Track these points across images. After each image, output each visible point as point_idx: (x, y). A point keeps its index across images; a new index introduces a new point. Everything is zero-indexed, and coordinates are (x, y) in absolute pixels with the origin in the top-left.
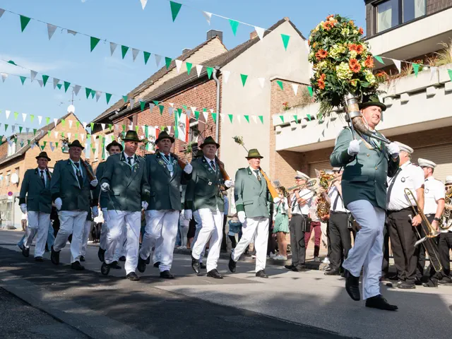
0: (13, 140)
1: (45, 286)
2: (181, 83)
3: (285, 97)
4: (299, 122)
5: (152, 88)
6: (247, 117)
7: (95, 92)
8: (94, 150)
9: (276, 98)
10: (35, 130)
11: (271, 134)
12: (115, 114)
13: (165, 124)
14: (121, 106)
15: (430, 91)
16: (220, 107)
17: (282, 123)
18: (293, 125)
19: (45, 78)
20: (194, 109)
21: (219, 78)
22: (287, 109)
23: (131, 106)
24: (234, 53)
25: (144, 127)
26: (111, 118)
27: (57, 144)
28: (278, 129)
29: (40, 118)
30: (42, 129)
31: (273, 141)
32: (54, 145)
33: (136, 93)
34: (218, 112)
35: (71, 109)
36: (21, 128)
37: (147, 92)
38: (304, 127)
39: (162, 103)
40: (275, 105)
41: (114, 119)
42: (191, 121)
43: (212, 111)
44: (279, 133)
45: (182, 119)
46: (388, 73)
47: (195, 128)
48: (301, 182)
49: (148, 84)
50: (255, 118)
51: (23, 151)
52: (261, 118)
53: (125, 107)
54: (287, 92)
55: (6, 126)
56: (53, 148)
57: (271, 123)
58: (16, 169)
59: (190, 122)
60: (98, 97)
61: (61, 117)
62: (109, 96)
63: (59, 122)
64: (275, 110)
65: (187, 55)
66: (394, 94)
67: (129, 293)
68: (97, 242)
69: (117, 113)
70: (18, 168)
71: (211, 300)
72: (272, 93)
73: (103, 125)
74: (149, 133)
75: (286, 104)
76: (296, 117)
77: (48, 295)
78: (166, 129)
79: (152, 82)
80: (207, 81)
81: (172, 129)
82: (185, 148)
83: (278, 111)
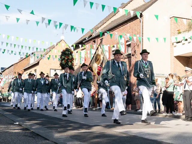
0: (33, 55)
1: (54, 130)
2: (121, 21)
3: (178, 26)
5: (105, 25)
6: (157, 39)
7: (75, 28)
9: (173, 27)
10: (44, 50)
11: (171, 47)
12: (86, 39)
13: (113, 44)
14: (89, 35)
16: (142, 34)
17: (176, 41)
18: (183, 42)
19: (50, 21)
20: (128, 35)
21: (142, 18)
22: (179, 33)
23: (94, 35)
24: (150, 3)
26: (84, 42)
27: (56, 56)
28: (175, 44)
29: (47, 43)
30: (48, 48)
31: (172, 51)
32: (54, 57)
33: (97, 28)
34: (141, 36)
36: (37, 49)
37: (103, 27)
38: (189, 42)
39: (111, 33)
40: (173, 31)
41: (85, 42)
42: (127, 41)
43: (138, 36)
44: (175, 46)
45: (123, 41)
47: (129, 46)
48: (188, 73)
49: (103, 23)
50: (161, 40)
51: (38, 61)
52: (165, 39)
53: (91, 36)
54: (180, 24)
55: (29, 48)
56: (54, 59)
57: (171, 41)
60: (77, 31)
61: (58, 42)
62: (83, 30)
63: (57, 45)
64: (172, 34)
65: (124, 6)
67: (99, 133)
68: (78, 108)
69: (87, 39)
70: (36, 70)
71: (143, 136)
72: (171, 25)
73: (80, 46)
74: (105, 49)
75: (179, 31)
77: (57, 135)
78: (114, 47)
79: (105, 21)
80: (135, 20)
81: (117, 46)
82: (124, 56)
83: (174, 34)
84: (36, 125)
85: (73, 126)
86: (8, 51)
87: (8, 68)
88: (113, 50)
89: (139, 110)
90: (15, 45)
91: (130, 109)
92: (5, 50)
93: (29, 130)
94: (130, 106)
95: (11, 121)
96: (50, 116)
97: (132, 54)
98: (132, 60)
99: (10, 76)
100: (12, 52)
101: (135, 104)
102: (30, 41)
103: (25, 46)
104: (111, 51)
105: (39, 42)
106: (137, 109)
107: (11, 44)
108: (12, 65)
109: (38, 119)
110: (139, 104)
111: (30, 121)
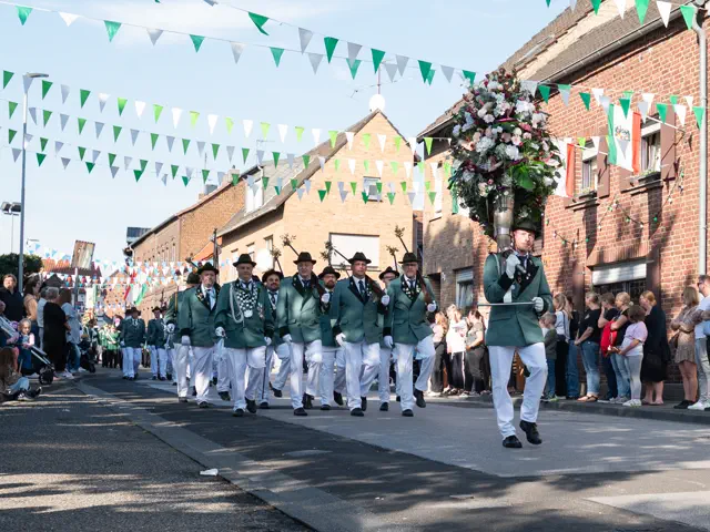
0: (257, 176)
2: (618, 40)
5: (553, 52)
8: (432, 196)
13: (587, 133)
20: (648, 98)
21: (705, 24)
27: (353, 185)
32: (348, 187)
35: (377, 102)
36: (276, 155)
37: (543, 60)
42: (644, 123)
43: (690, 99)
45: (623, 121)
47: (653, 139)
49: (544, 41)
51: (280, 202)
55: (245, 151)
56: (343, 195)
58: (267, 239)
59: (642, 125)
70: (270, 238)
78: (589, 144)
79: (553, 36)
80: (677, 33)
81: (603, 142)
82: (632, 184)
84: (288, 479)
85: (432, 483)
86: (159, 165)
87: (156, 231)
88: (585, 157)
89: (693, 403)
90: (186, 143)
91: (659, 399)
92: (144, 163)
93: (261, 500)
94: (660, 387)
95: (188, 460)
96: (338, 437)
97: (663, 177)
98: (664, 197)
99: (168, 265)
100: (174, 169)
101: (680, 379)
102: (248, 125)
103: (228, 148)
104: (579, 163)
105: (283, 129)
106: (687, 398)
107: (170, 140)
108: (174, 219)
109: (292, 450)
110: (694, 379)
111: (261, 459)
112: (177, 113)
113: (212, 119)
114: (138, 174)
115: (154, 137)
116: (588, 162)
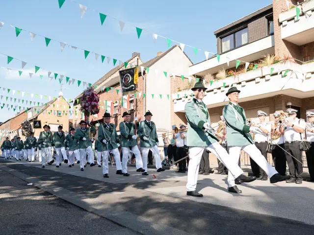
3: (178, 85)
4: (187, 97)
6: (161, 96)
11: (171, 104)
13: (116, 100)
15: (257, 80)
16: (145, 91)
17: (177, 98)
21: (145, 75)
22: (180, 91)
25: (105, 101)
28: (175, 101)
31: (172, 107)
36: (39, 103)
39: (114, 89)
40: (173, 89)
42: (130, 97)
44: (176, 103)
46: (234, 71)
47: (131, 102)
50: (164, 96)
51: (36, 116)
52: (168, 96)
54: (179, 82)
55: (31, 102)
56: (55, 113)
57: (172, 98)
63: (56, 100)
66: (238, 82)
72: (171, 83)
74: (107, 105)
75: (179, 88)
76: (185, 95)
78: (116, 102)
81: (120, 102)
83: (175, 92)
86: (8, 105)
90: (15, 99)
92: (4, 104)
95: (22, 180)
97: (134, 110)
98: (134, 115)
100: (12, 106)
102: (32, 95)
105: (41, 96)
107: (11, 98)
112: (14, 91)
113: (23, 93)
114: (2, 107)
115: (7, 98)
116: (115, 107)
